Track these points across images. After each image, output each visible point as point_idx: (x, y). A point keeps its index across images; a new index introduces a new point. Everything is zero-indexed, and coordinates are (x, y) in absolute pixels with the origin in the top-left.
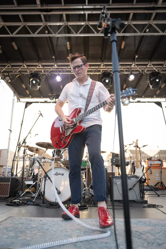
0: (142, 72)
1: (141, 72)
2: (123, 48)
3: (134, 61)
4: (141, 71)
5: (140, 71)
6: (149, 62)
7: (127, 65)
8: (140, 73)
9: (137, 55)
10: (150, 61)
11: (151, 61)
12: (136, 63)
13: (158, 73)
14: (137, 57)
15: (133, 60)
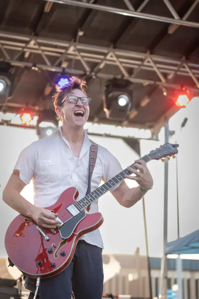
0: (91, 72)
1: (88, 73)
2: (48, 11)
3: (75, 41)
4: (88, 69)
5: (85, 71)
6: (111, 48)
7: (56, 47)
8: (85, 75)
9: (82, 30)
10: (112, 46)
11: (115, 47)
12: (79, 47)
13: (128, 83)
14: (81, 33)
15: (73, 37)
